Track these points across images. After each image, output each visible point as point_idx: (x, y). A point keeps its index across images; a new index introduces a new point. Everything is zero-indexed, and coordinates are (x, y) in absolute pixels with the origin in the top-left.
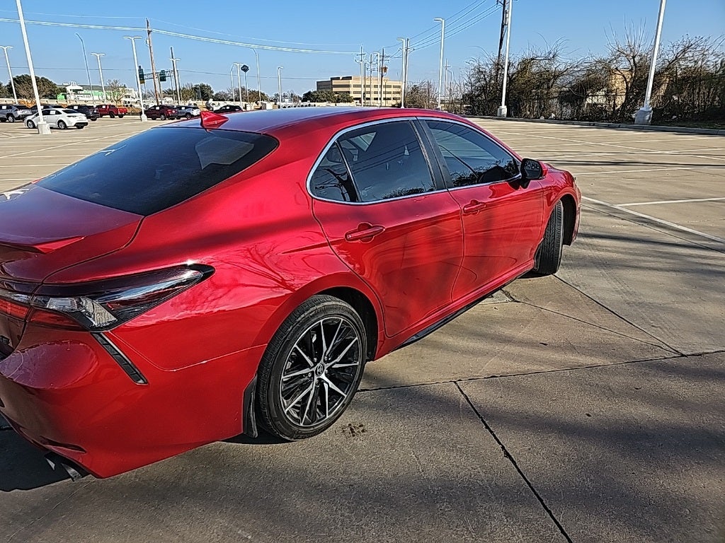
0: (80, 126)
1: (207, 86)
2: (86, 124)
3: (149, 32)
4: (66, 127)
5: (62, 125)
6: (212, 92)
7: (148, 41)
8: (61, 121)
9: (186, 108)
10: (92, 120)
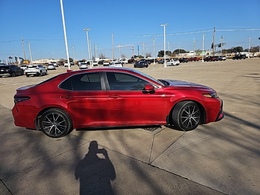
0: (177, 65)
1: (241, 47)
2: (179, 64)
3: (215, 31)
4: (173, 65)
5: (172, 65)
6: (243, 49)
7: (213, 34)
8: (172, 63)
9: (220, 57)
10: (186, 62)
